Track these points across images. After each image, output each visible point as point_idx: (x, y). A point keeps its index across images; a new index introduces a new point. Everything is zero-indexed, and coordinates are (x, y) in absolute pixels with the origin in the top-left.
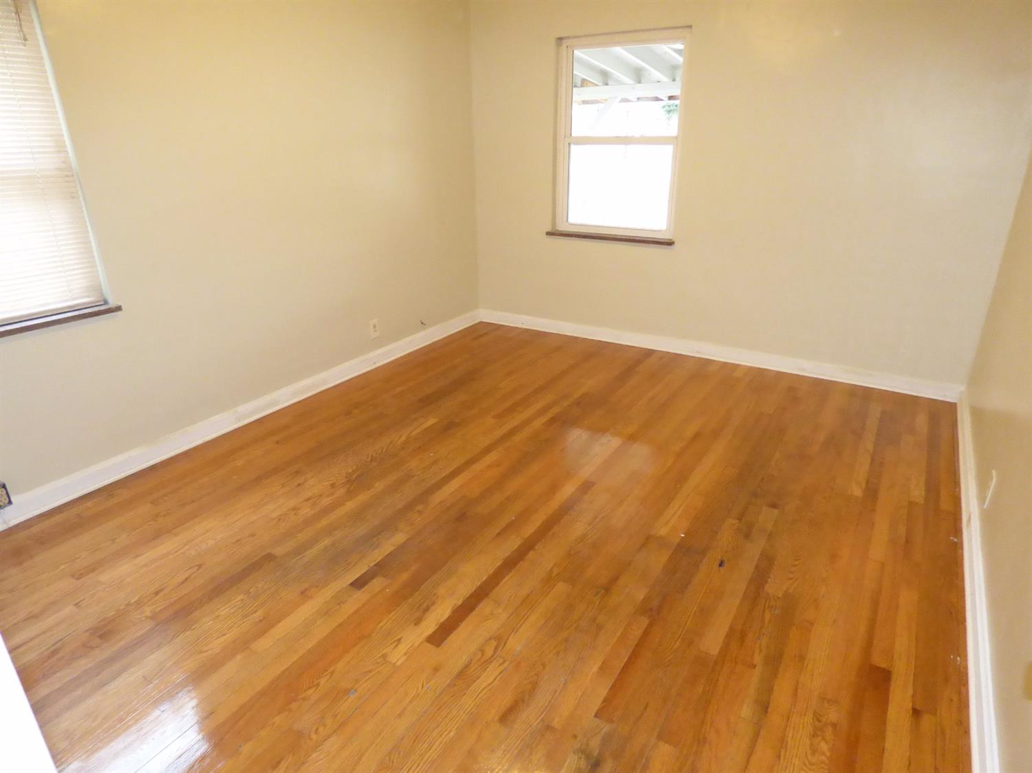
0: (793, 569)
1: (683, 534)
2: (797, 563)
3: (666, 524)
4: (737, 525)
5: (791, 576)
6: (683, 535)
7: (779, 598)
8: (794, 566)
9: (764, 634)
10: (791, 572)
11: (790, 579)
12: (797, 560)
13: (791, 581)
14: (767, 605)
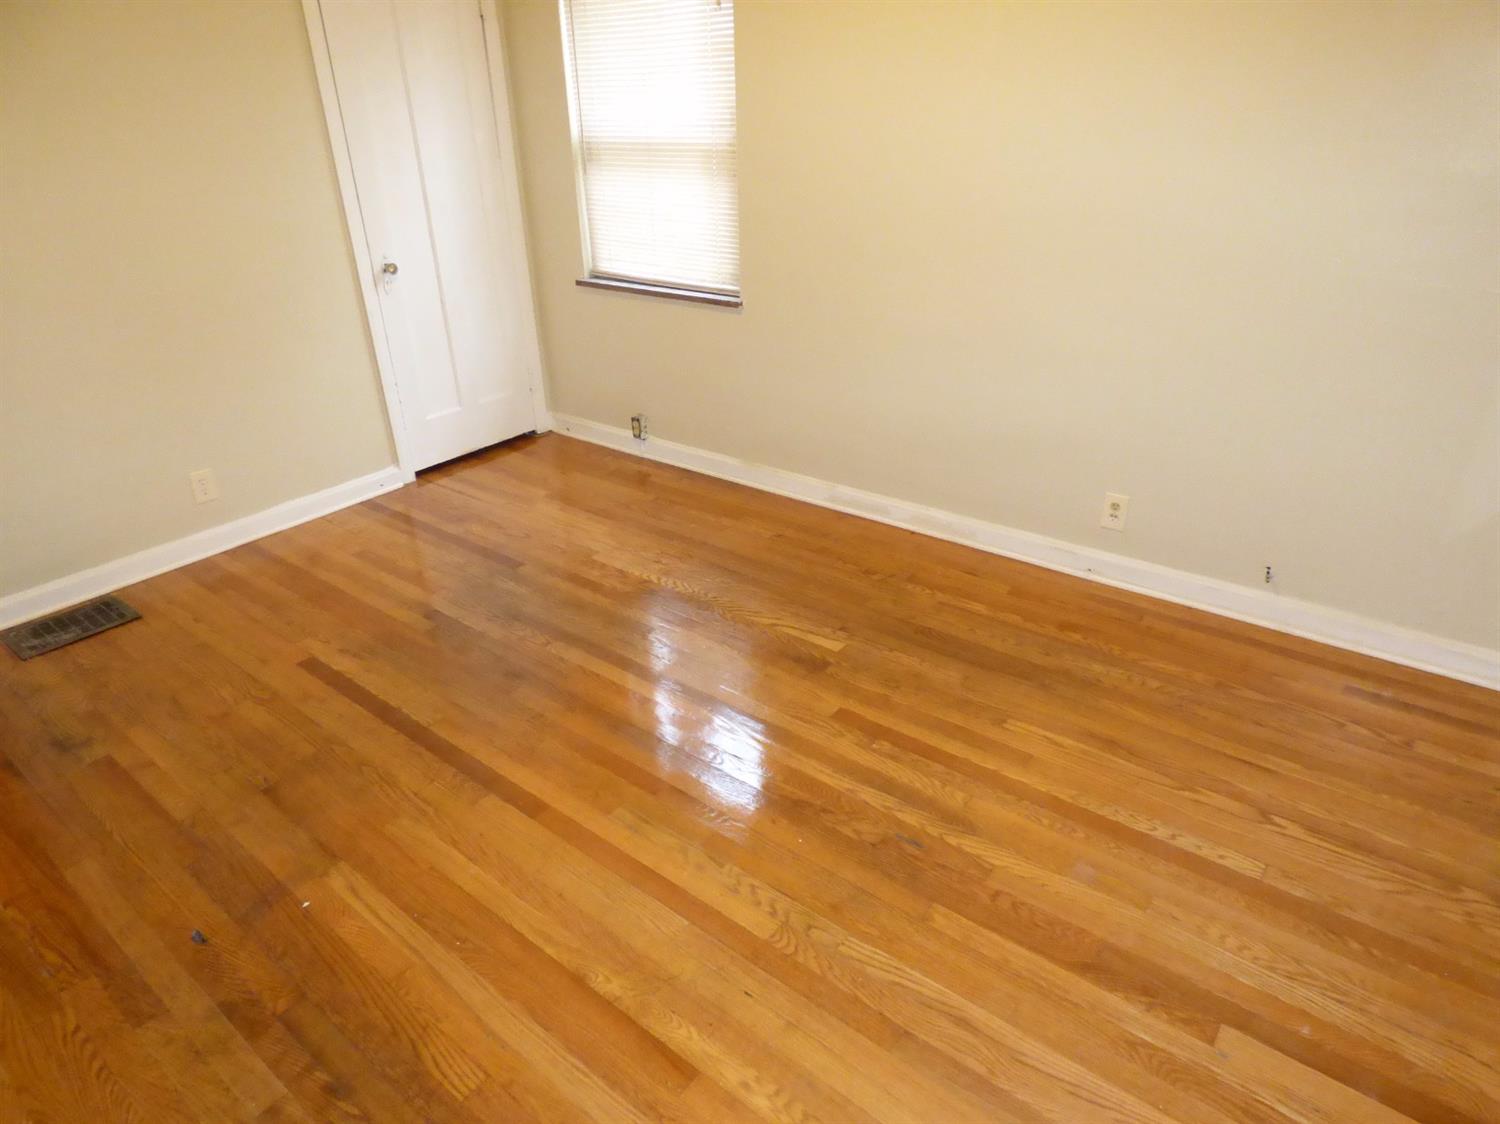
0: (89, 1047)
1: (308, 906)
2: (96, 1065)
3: (353, 890)
4: (270, 1005)
5: (81, 1035)
6: (306, 904)
7: (62, 990)
8: (94, 1056)
9: (32, 938)
10: (86, 1040)
11: (77, 1029)
12: (101, 1069)
13: (71, 1027)
14: (67, 964)
